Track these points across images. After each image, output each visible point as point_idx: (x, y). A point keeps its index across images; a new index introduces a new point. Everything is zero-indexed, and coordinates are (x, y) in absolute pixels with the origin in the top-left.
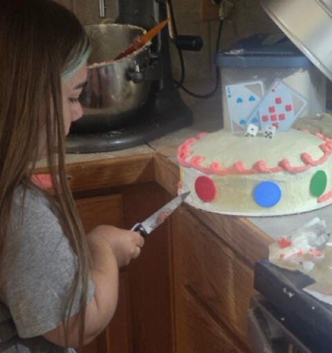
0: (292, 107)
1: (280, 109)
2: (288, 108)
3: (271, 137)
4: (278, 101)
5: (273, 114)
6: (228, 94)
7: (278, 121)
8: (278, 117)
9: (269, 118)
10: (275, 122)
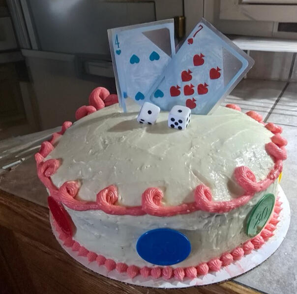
0: (222, 72)
1: (200, 76)
2: (215, 74)
3: (180, 128)
4: (198, 60)
5: (189, 83)
6: (116, 48)
7: (196, 96)
8: (195, 89)
9: (182, 90)
10: (190, 97)
